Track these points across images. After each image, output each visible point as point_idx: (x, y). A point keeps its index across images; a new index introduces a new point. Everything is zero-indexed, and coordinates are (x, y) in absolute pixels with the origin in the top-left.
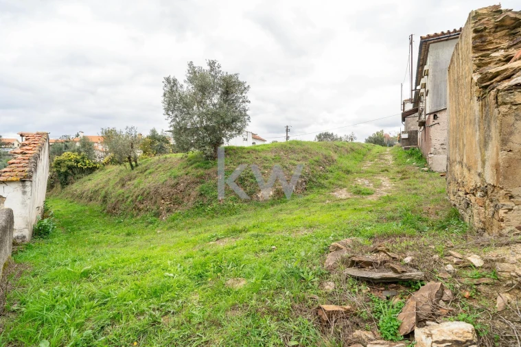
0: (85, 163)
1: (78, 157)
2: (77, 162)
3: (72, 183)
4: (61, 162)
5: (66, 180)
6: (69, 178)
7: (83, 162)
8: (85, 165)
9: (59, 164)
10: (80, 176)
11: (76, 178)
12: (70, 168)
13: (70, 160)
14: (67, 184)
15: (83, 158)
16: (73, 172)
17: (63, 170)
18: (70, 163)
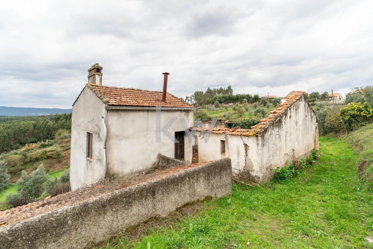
0: (369, 111)
1: (361, 107)
2: (360, 111)
3: (356, 130)
4: (345, 112)
5: (350, 126)
6: (353, 125)
7: (367, 110)
8: (369, 114)
9: (343, 113)
10: (364, 124)
11: (359, 125)
12: (353, 116)
13: (353, 110)
14: (352, 130)
15: (366, 107)
16: (356, 120)
17: (346, 118)
18: (352, 113)
